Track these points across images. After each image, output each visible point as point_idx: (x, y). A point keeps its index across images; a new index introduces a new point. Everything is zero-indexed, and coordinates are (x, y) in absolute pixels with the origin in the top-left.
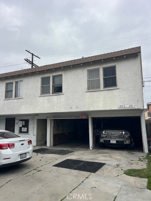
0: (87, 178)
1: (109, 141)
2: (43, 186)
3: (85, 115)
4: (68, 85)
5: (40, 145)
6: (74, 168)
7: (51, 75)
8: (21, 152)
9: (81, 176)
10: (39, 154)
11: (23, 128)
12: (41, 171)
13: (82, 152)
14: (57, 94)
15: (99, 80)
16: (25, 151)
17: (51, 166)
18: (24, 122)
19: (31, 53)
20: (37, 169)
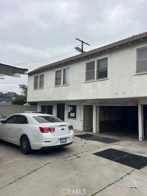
0: (129, 174)
2: (77, 174)
3: (134, 102)
4: (114, 69)
5: (87, 131)
6: (115, 160)
7: (95, 60)
8: (61, 137)
9: (122, 171)
10: (83, 140)
11: (71, 114)
12: (80, 157)
13: (129, 142)
14: (101, 80)
16: (65, 136)
17: (91, 154)
18: (72, 108)
19: (81, 41)
20: (76, 155)
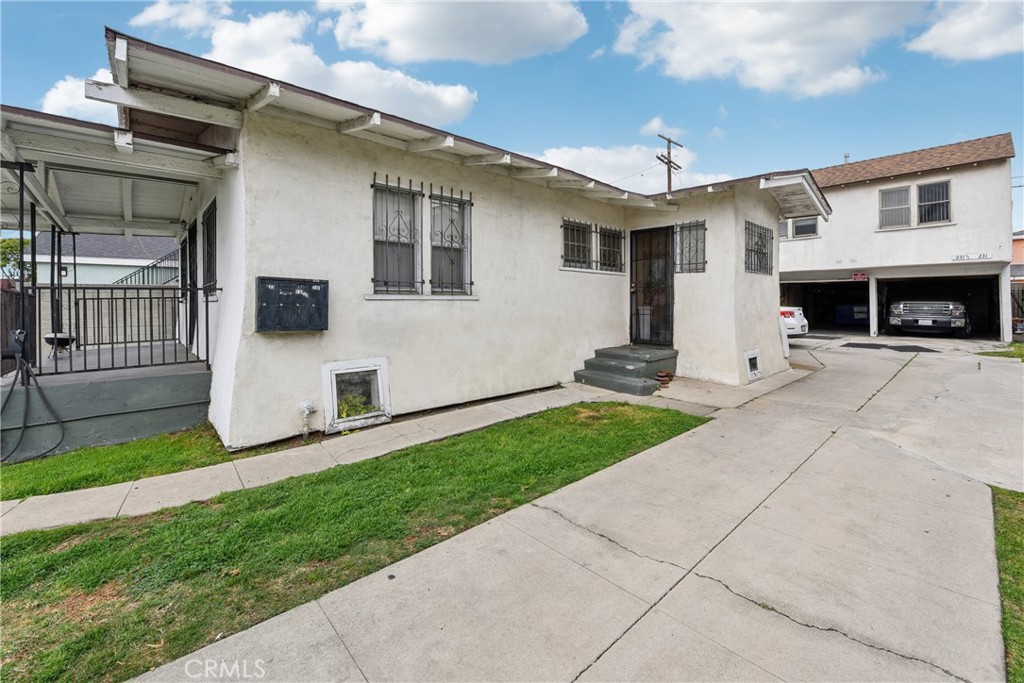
1: (917, 321)
3: (863, 275)
14: (802, 238)
15: (909, 209)
